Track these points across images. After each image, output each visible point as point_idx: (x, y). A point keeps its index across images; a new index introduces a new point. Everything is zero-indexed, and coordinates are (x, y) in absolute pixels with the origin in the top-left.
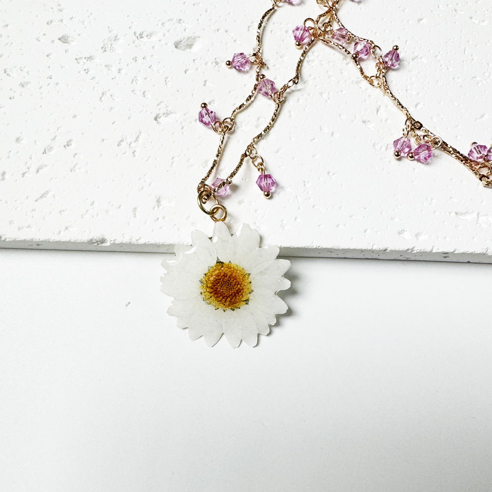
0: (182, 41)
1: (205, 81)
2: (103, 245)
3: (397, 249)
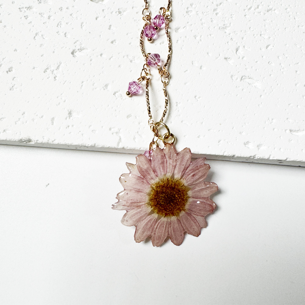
1: (110, 26)
2: (30, 143)
3: (242, 156)
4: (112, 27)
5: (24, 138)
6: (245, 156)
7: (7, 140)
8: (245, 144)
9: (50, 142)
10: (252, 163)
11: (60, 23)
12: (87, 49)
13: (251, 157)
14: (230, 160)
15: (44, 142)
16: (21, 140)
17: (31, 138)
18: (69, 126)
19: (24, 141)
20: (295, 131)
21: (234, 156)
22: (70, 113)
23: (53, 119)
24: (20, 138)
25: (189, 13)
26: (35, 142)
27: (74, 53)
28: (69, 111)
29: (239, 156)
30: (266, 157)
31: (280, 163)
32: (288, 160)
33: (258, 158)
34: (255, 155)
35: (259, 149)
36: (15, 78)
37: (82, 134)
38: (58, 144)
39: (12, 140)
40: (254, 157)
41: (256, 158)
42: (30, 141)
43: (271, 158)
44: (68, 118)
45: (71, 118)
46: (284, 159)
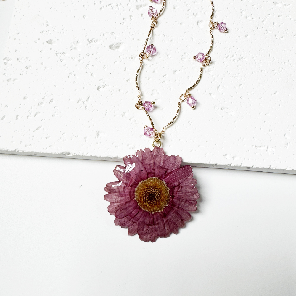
0: (113, 45)
2: (68, 155)
3: (222, 164)
4: (126, 69)
5: (64, 152)
6: (224, 164)
7: (52, 153)
8: (224, 156)
9: (84, 154)
10: (229, 169)
11: (87, 66)
12: (109, 86)
13: (228, 165)
14: (213, 167)
15: (80, 155)
16: (62, 153)
17: (70, 152)
18: (97, 143)
19: (64, 154)
20: (259, 146)
21: (216, 164)
22: (98, 134)
23: (85, 138)
24: (62, 152)
25: (183, 59)
26: (73, 155)
27: (99, 89)
28: (97, 132)
29: (220, 164)
30: (239, 165)
31: (248, 169)
32: (254, 167)
33: (233, 165)
34: (231, 164)
35: (234, 159)
36: (55, 107)
37: (108, 149)
38: (90, 157)
39: (56, 153)
40: (230, 165)
41: (232, 166)
42: (68, 154)
43: (242, 166)
44: (97, 137)
45: (99, 137)
46: (251, 166)
